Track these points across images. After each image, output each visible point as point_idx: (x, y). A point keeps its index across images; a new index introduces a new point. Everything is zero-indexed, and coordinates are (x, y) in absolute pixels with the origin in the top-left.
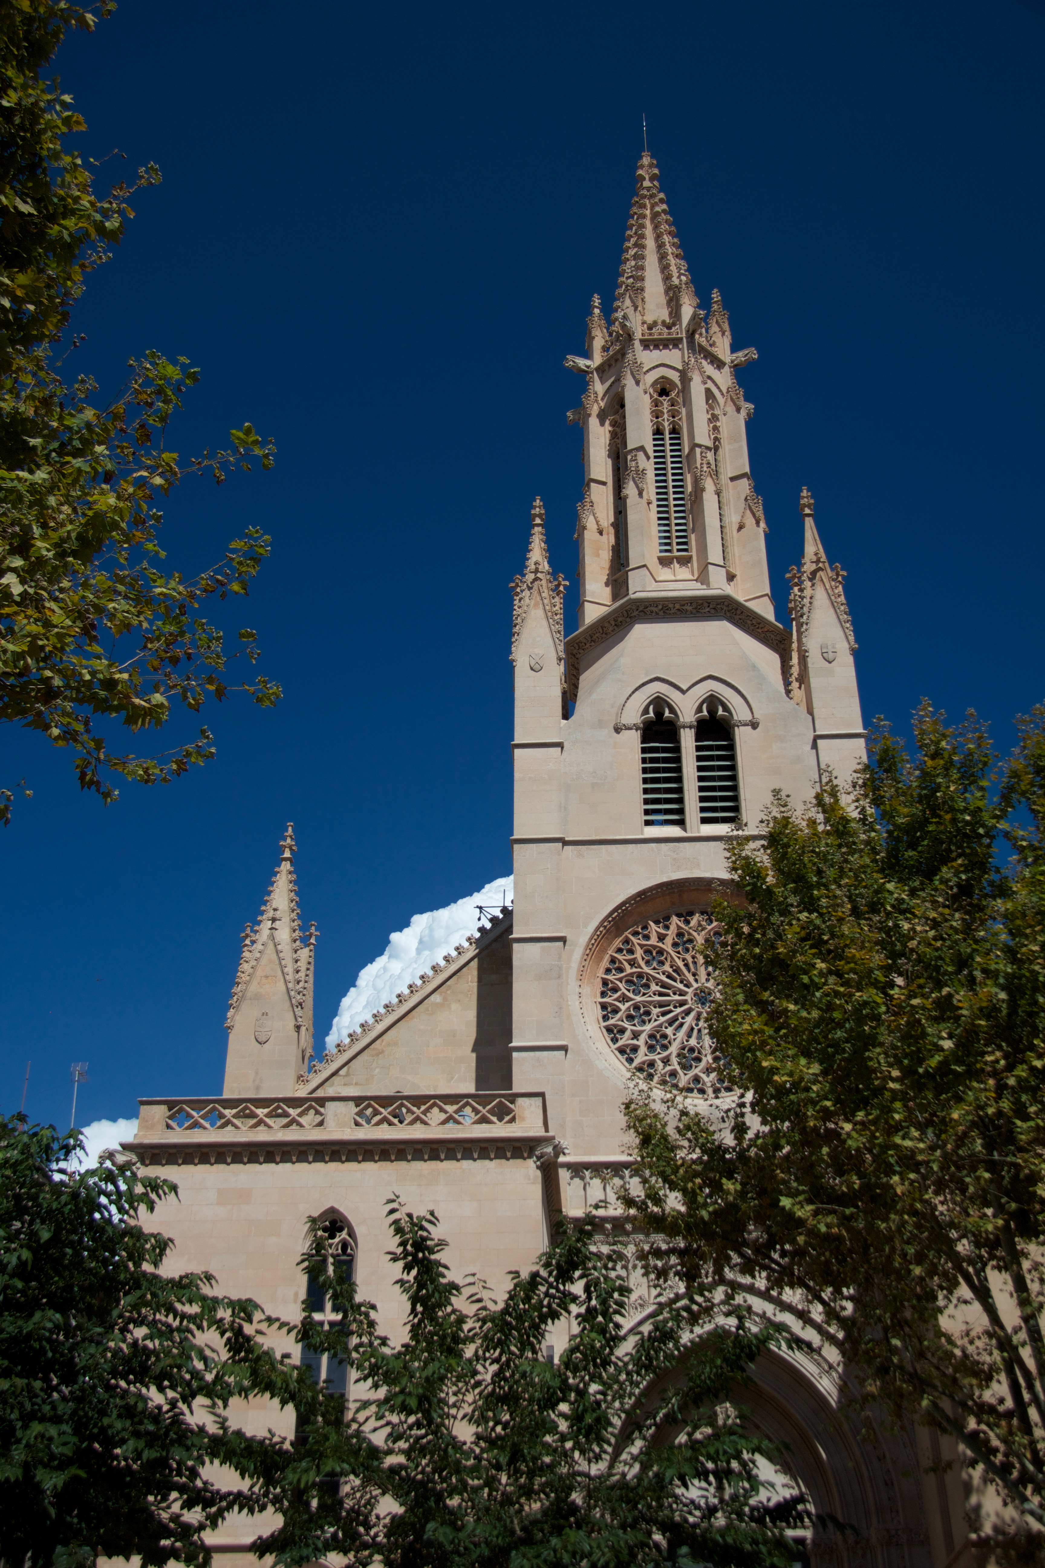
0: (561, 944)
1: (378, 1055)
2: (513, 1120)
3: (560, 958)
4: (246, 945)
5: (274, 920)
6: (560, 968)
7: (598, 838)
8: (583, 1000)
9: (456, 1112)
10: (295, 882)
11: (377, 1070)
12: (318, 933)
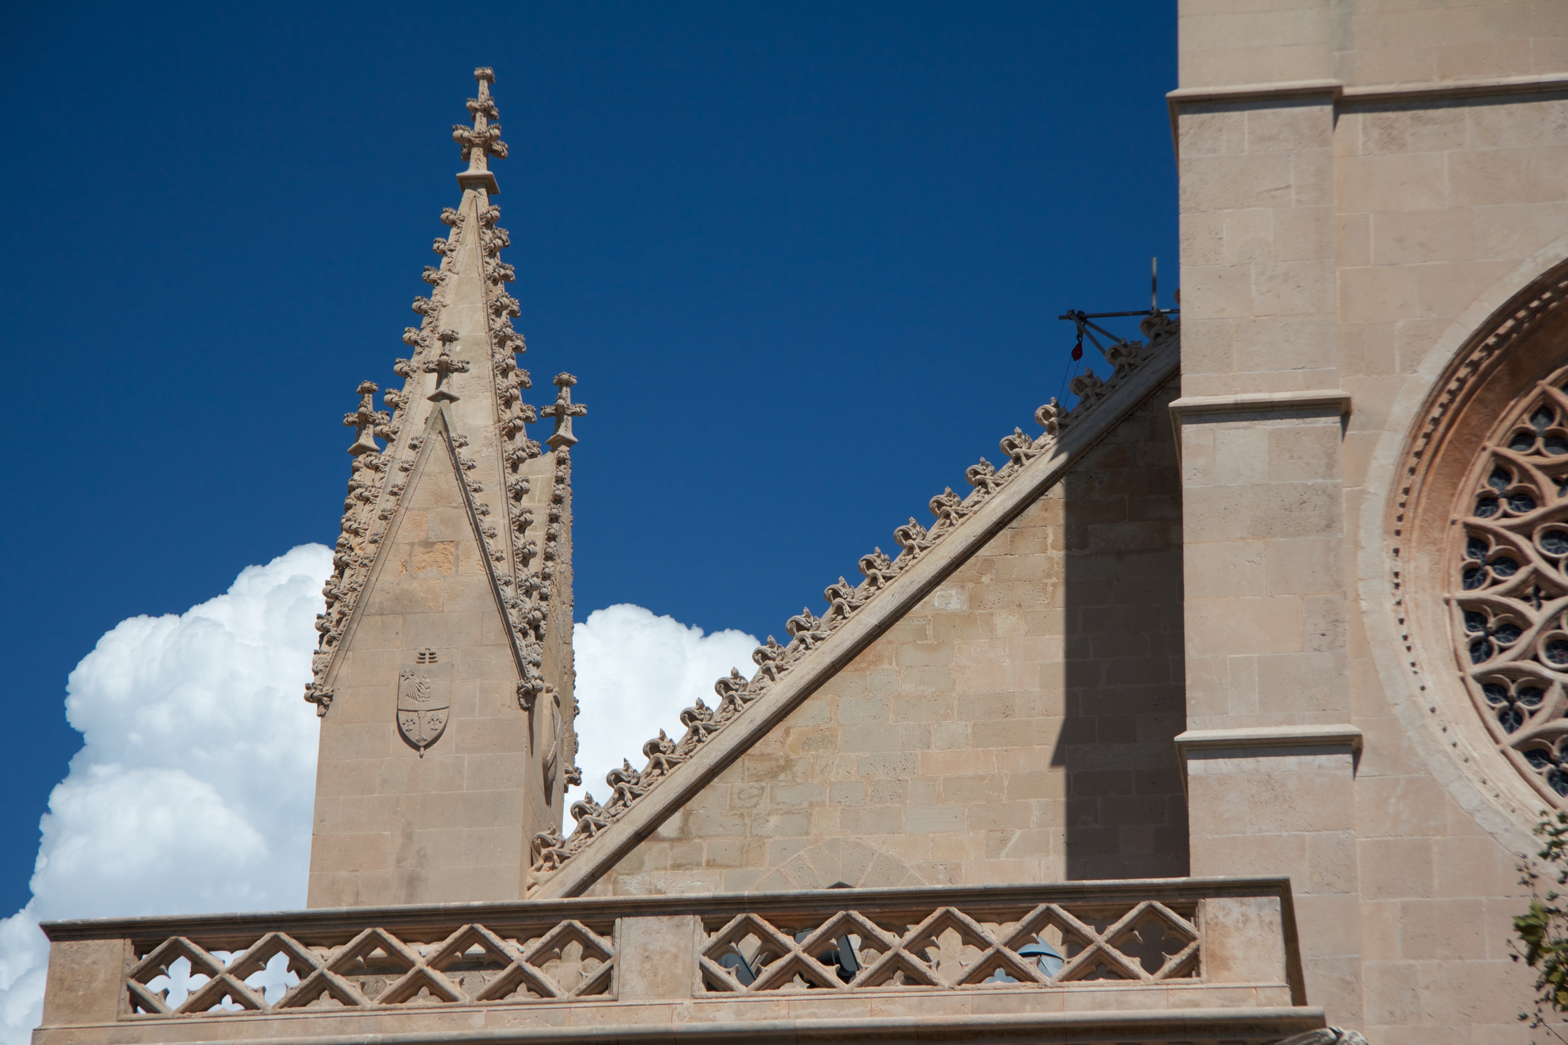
0: (1332, 422)
1: (773, 774)
2: (1190, 967)
3: (1331, 464)
4: (363, 449)
5: (444, 370)
6: (1333, 497)
7: (1450, 83)
8: (1408, 594)
9: (1014, 943)
10: (506, 253)
11: (774, 820)
12: (581, 408)
